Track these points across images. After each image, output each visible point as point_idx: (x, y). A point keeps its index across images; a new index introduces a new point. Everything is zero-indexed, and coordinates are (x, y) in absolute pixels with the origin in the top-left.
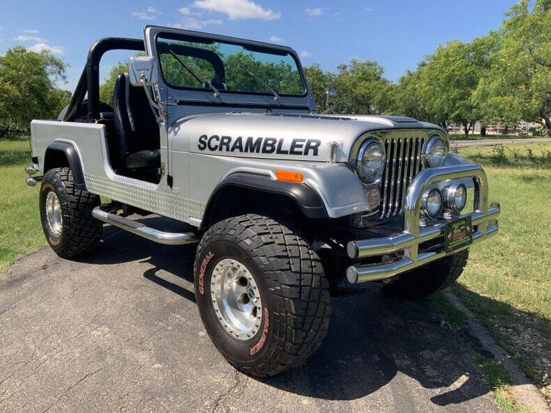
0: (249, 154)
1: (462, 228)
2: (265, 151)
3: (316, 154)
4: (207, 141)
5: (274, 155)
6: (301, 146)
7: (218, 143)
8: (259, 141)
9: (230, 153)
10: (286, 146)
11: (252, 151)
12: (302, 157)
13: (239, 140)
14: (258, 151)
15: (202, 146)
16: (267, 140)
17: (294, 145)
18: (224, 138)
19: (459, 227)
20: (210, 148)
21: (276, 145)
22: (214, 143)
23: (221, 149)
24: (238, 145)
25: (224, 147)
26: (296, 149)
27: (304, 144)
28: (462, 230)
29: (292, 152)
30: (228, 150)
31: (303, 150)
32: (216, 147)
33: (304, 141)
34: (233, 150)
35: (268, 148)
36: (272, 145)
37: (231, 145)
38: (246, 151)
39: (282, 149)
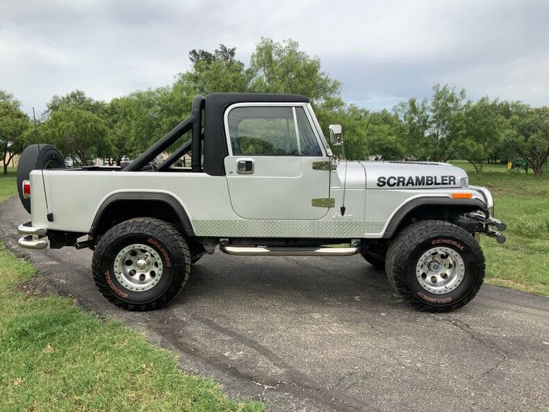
0: (418, 186)
2: (427, 184)
3: (454, 184)
4: (386, 181)
5: (433, 186)
6: (446, 180)
7: (396, 181)
8: (423, 178)
9: (406, 187)
10: (439, 181)
11: (420, 184)
12: (448, 186)
13: (410, 178)
16: (427, 177)
17: (443, 180)
18: (399, 178)
20: (389, 184)
21: (434, 180)
22: (392, 181)
23: (398, 185)
24: (410, 182)
25: (401, 184)
26: (445, 182)
29: (443, 184)
30: (403, 185)
31: (448, 182)
32: (395, 184)
33: (446, 177)
34: (407, 185)
35: (429, 182)
36: (431, 180)
37: (406, 182)
38: (416, 185)
39: (437, 182)
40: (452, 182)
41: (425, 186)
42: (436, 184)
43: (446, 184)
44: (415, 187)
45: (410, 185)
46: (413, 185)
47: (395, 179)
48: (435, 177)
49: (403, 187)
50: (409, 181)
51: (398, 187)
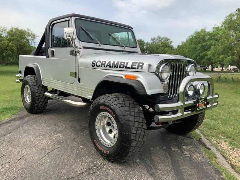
1: (203, 102)
2: (120, 67)
3: (142, 69)
5: (124, 69)
6: (136, 65)
7: (100, 64)
10: (129, 65)
11: (115, 67)
13: (110, 62)
14: (117, 67)
15: (93, 65)
16: (121, 62)
17: (132, 65)
18: (103, 62)
19: (202, 101)
22: (99, 64)
23: (101, 66)
25: (103, 66)
26: (133, 67)
27: (137, 64)
28: (203, 103)
29: (132, 68)
30: (104, 67)
31: (136, 67)
33: (137, 63)
34: (106, 67)
35: (122, 66)
37: (106, 65)
38: (112, 67)
40: (140, 68)
41: (118, 69)
42: (126, 68)
43: (135, 68)
44: (111, 69)
45: (108, 67)
46: (110, 67)
47: (100, 62)
48: (127, 63)
49: (104, 68)
50: (108, 64)
51: (101, 68)
